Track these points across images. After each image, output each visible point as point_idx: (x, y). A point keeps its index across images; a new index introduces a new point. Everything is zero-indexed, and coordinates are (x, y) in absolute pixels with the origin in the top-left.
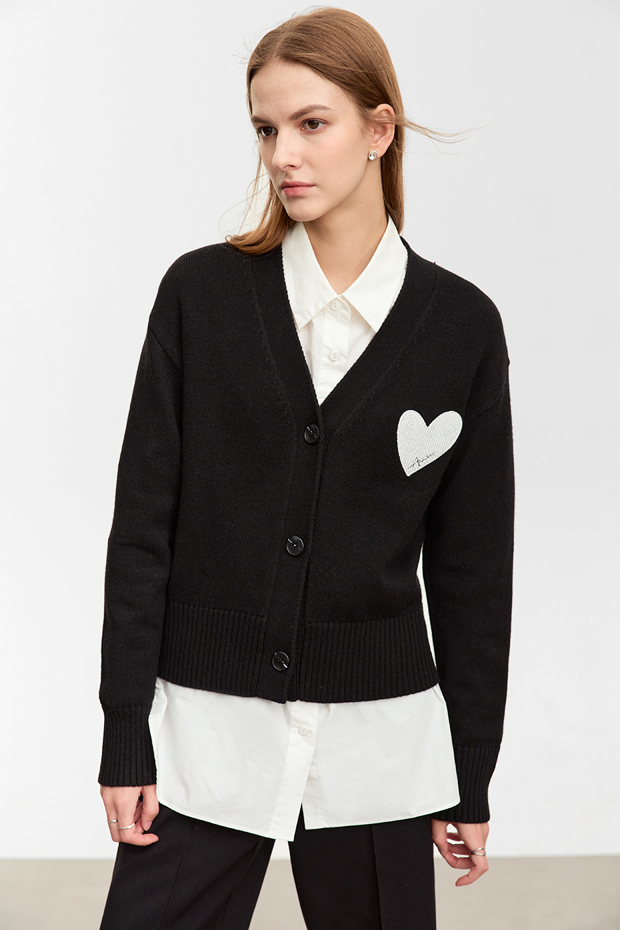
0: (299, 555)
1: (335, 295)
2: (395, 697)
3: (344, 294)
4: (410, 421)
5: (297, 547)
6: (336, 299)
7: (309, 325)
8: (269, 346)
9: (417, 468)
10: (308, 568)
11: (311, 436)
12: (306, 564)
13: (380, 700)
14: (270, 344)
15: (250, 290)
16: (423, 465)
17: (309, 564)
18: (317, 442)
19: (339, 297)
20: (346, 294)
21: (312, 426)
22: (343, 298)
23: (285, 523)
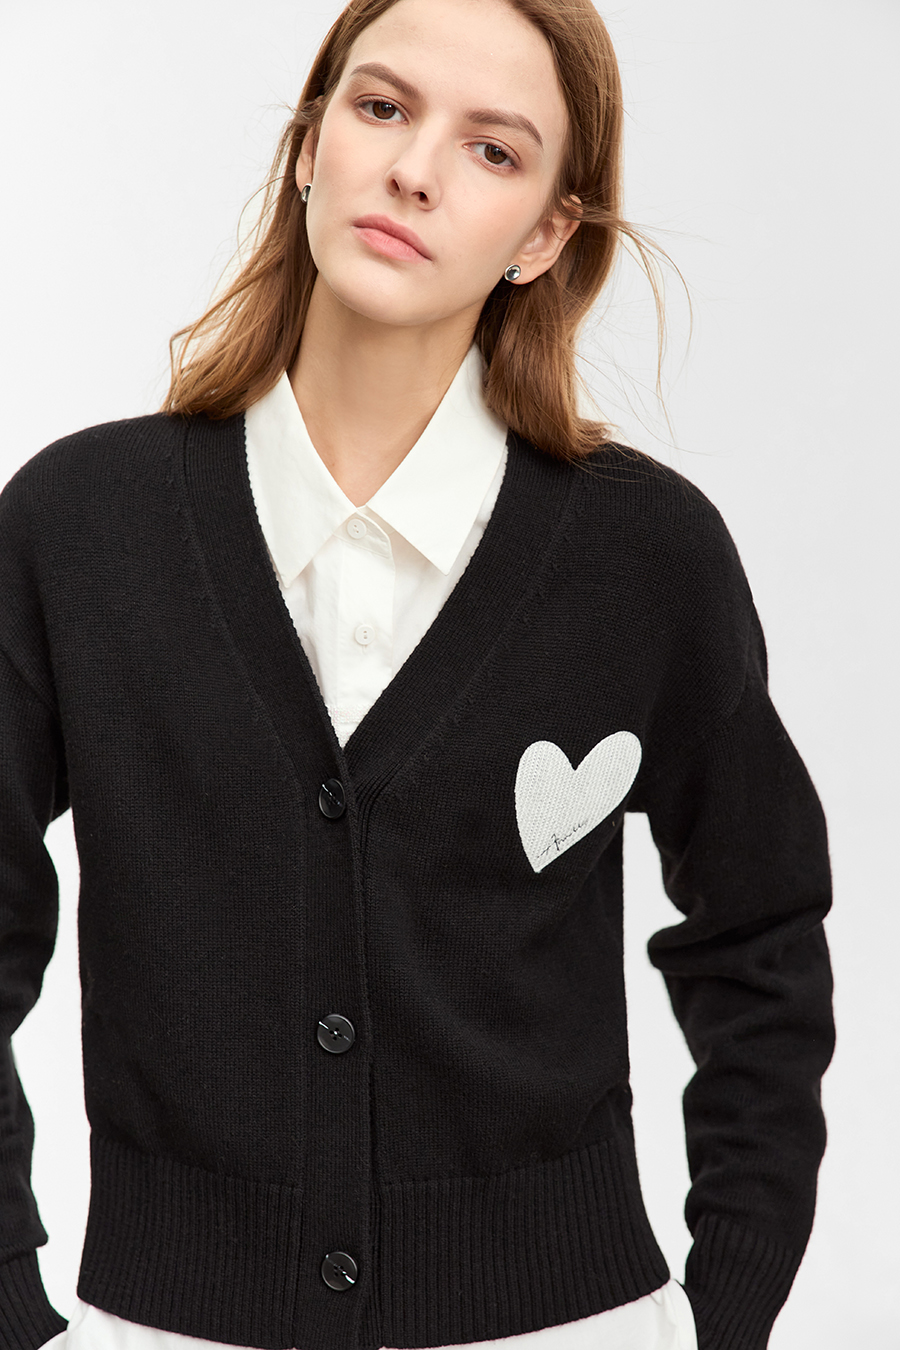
0: (347, 1052)
1: (351, 508)
2: (576, 1319)
3: (371, 504)
4: (541, 761)
5: (339, 1035)
6: (355, 516)
7: (307, 575)
8: (225, 625)
9: (554, 855)
10: (371, 1075)
11: (331, 805)
12: (366, 1069)
13: (547, 1330)
14: (228, 622)
15: (179, 512)
16: (565, 847)
17: (372, 1066)
18: (344, 815)
19: (361, 511)
20: (377, 503)
21: (331, 781)
22: (371, 513)
23: (307, 989)
